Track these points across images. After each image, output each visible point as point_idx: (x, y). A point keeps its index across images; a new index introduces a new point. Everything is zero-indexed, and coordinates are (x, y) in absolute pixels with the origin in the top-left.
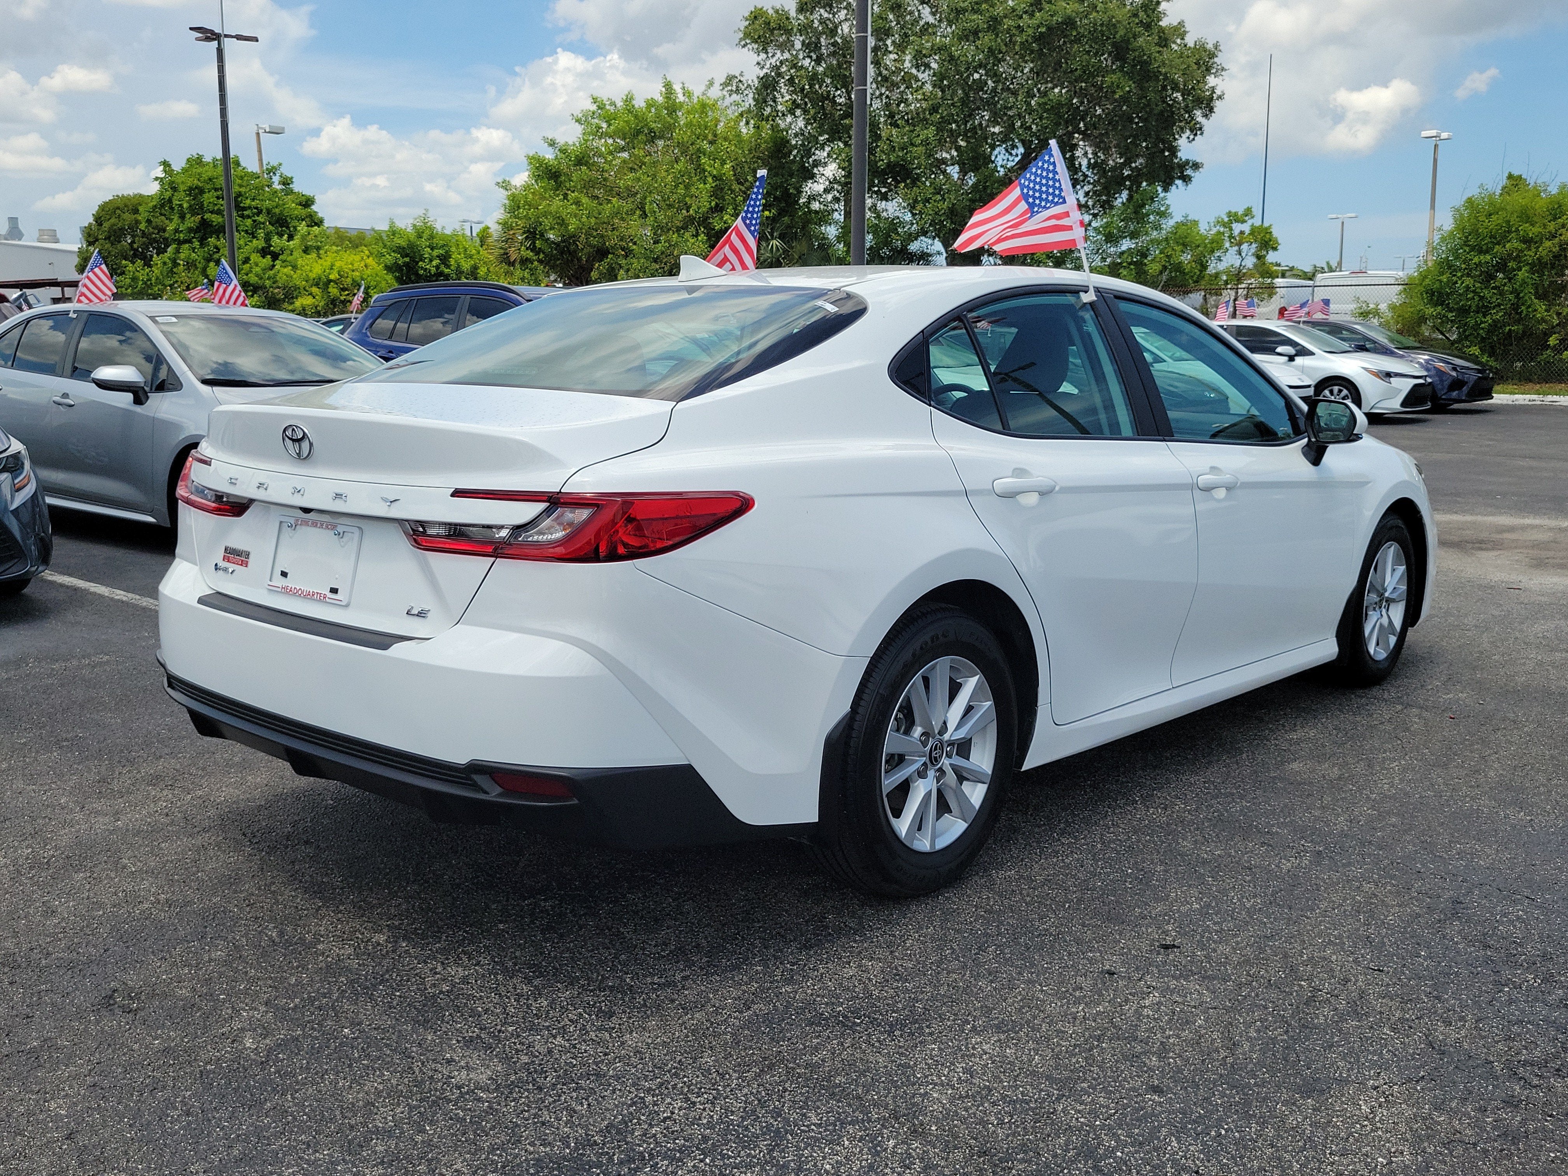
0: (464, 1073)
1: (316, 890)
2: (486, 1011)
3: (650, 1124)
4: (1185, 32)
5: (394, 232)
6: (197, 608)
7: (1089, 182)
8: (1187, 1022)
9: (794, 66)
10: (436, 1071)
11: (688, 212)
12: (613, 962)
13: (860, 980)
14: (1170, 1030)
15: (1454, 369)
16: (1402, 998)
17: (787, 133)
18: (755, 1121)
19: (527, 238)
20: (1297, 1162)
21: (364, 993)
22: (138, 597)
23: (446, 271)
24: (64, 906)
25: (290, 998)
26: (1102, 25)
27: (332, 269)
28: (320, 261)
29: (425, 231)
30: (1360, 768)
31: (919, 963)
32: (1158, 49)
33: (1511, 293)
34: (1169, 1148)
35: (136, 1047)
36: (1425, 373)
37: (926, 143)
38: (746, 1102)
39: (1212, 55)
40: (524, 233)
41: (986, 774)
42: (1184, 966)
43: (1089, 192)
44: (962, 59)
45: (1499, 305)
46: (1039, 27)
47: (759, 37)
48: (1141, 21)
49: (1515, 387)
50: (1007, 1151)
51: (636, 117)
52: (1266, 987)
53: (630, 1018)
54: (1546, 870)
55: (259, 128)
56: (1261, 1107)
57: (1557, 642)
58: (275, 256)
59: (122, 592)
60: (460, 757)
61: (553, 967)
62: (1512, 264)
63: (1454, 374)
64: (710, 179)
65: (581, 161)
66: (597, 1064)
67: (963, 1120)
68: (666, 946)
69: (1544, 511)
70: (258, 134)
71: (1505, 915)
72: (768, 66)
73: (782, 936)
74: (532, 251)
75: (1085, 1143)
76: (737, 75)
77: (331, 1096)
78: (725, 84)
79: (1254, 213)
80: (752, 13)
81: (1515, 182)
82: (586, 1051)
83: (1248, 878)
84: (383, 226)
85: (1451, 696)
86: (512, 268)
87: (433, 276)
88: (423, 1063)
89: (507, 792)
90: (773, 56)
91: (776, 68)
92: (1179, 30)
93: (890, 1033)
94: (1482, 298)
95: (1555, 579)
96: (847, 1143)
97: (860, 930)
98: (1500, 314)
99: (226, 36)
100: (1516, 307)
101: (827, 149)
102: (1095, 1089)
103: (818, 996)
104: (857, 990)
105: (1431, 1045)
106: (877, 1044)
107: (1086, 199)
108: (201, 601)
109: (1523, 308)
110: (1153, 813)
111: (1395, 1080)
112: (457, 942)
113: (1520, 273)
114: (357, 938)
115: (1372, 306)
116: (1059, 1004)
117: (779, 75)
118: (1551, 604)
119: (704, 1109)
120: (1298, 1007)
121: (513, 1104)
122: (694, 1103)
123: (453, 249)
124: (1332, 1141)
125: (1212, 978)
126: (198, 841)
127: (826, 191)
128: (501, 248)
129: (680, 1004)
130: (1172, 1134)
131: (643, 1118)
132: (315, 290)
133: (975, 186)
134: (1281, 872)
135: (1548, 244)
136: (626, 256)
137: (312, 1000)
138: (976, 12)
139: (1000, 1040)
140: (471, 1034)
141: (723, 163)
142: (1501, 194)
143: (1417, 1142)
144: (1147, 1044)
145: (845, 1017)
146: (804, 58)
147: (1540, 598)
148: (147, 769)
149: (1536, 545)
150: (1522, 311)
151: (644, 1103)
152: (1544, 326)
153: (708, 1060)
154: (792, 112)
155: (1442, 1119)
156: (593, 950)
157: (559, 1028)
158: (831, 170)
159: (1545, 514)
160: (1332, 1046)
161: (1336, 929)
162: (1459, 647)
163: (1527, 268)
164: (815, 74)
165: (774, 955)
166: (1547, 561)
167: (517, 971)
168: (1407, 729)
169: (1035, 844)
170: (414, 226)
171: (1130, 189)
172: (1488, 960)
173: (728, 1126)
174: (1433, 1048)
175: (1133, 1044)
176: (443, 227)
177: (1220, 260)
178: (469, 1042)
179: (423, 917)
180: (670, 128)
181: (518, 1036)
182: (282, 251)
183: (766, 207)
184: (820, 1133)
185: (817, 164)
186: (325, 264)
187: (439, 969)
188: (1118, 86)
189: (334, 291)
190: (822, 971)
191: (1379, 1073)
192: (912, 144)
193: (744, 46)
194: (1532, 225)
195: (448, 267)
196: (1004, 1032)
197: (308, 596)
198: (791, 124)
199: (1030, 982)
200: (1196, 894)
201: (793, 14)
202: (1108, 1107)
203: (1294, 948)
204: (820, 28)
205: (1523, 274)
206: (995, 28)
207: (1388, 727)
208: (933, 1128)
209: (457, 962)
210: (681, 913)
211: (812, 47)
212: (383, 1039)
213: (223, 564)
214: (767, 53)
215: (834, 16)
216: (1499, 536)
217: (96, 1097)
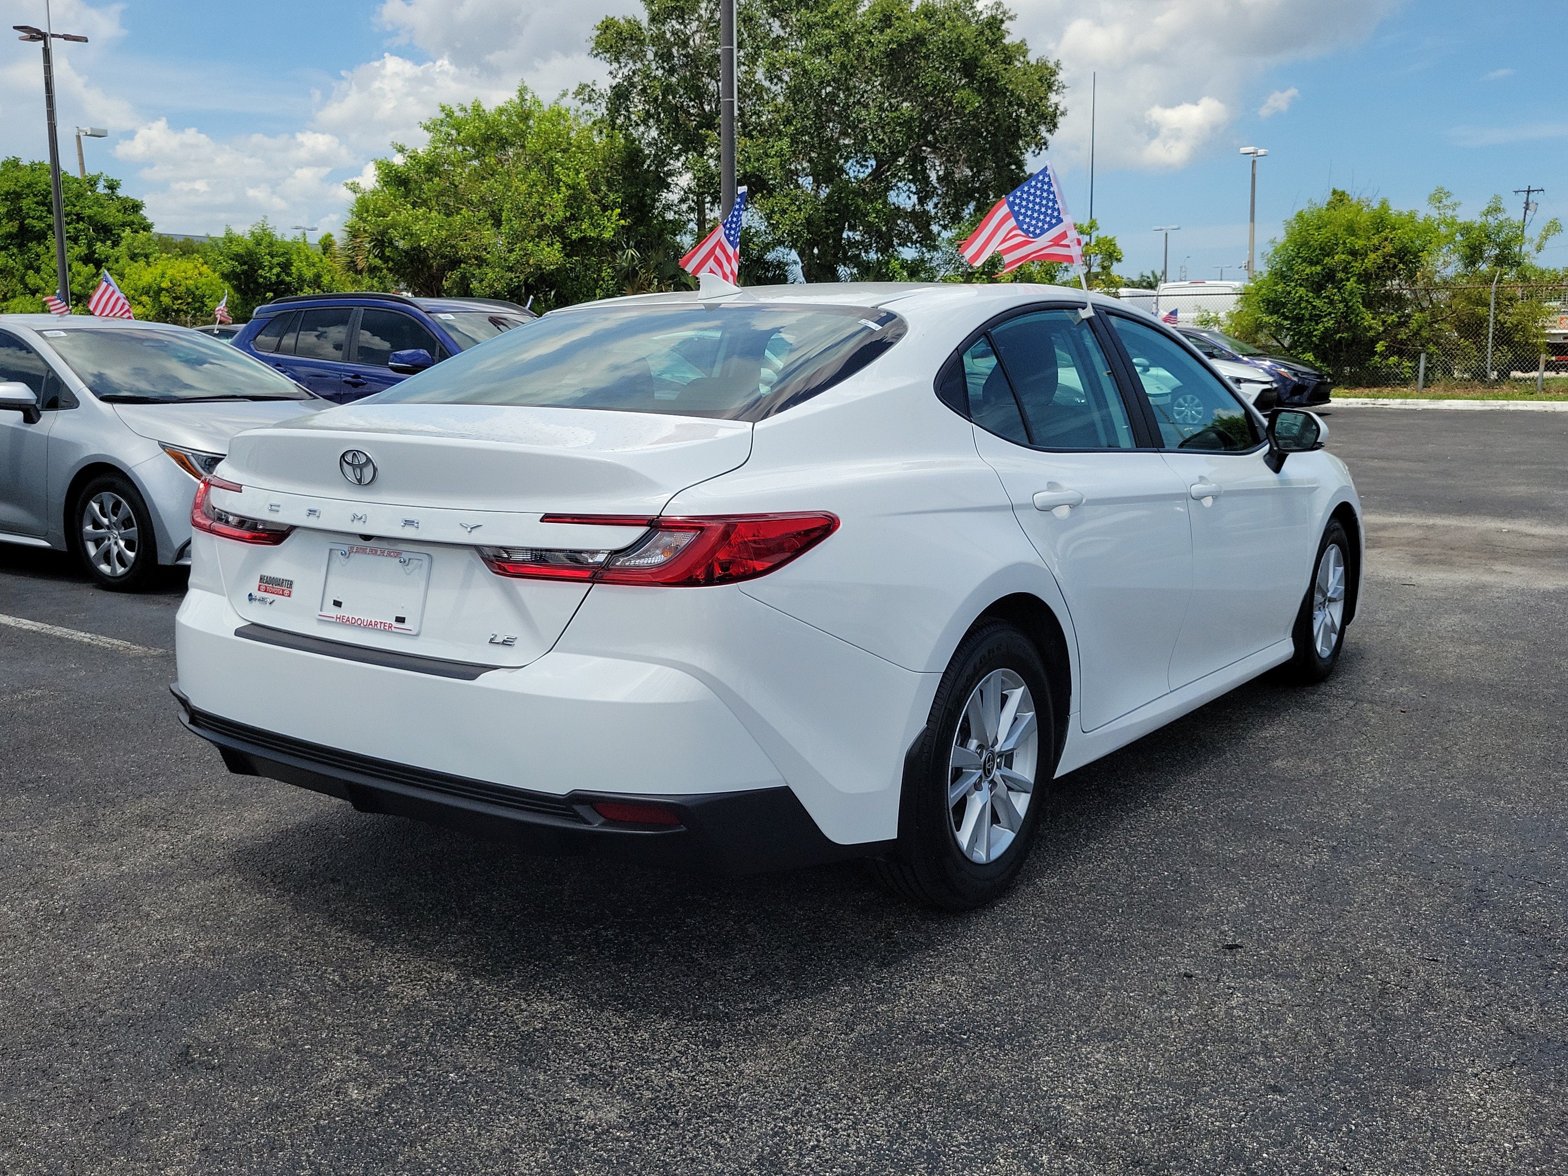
0: (591, 1112)
1: (364, 930)
2: (590, 1047)
3: (801, 1154)
4: (1027, 51)
5: (230, 239)
6: (236, 641)
7: (938, 195)
8: (1278, 1021)
9: (648, 76)
10: (562, 1112)
11: (542, 220)
12: (699, 989)
13: (950, 995)
14: (1266, 1029)
15: (1296, 375)
16: (1465, 986)
17: (640, 142)
18: (903, 1143)
19: (374, 246)
20: (1432, 1152)
21: (456, 1035)
22: (48, 626)
23: (288, 279)
24: (100, 959)
25: (379, 1045)
26: (950, 42)
27: (163, 277)
28: (150, 270)
29: (263, 238)
30: (1339, 763)
31: (1001, 975)
32: (1004, 66)
33: (1340, 302)
34: (1310, 1146)
35: (236, 1104)
36: (1271, 379)
37: (780, 154)
38: (886, 1125)
39: (1053, 73)
40: (372, 241)
41: (1027, 783)
42: (1255, 966)
43: (938, 203)
44: (816, 73)
45: (1330, 314)
46: (889, 43)
47: (611, 47)
48: (987, 39)
49: (1346, 391)
50: (1159, 1159)
51: (487, 123)
52: (1338, 982)
53: (738, 1046)
54: (1544, 855)
55: (79, 131)
56: (1379, 1100)
57: (1467, 635)
58: (98, 264)
59: (29, 622)
60: (560, 788)
61: (640, 998)
62: (1340, 275)
63: (1295, 379)
64: (564, 189)
65: (432, 169)
66: (723, 1095)
67: (1106, 1131)
68: (745, 970)
69: (1408, 510)
70: (78, 137)
71: (1526, 900)
72: (620, 75)
73: (858, 955)
74: (381, 259)
75: (1229, 1147)
76: (590, 84)
77: (463, 1144)
78: (577, 94)
79: (1099, 226)
80: (603, 22)
81: (1339, 198)
82: (707, 1083)
83: (1279, 876)
84: (219, 233)
85: (1393, 690)
86: (360, 277)
87: (274, 284)
88: (545, 1104)
89: (609, 822)
90: (626, 66)
91: (628, 78)
92: (1022, 49)
93: (1001, 1047)
94: (1314, 307)
95: (1441, 575)
96: (1002, 1161)
97: (930, 944)
98: (1332, 322)
99: (53, 36)
100: (1345, 316)
101: (683, 158)
102: (1217, 1092)
103: (916, 1013)
104: (951, 1005)
105: (1509, 1030)
106: (992, 1059)
107: (935, 210)
108: (238, 633)
109: (1352, 316)
110: (1165, 815)
111: (1491, 1066)
112: (531, 977)
113: (1348, 283)
114: (426, 977)
115: (1212, 315)
116: (1151, 1009)
117: (633, 85)
118: (1447, 599)
119: (849, 1135)
120: (1374, 1001)
121: (654, 1141)
122: (836, 1130)
123: (295, 257)
124: (1456, 1130)
125: (1284, 976)
126: (216, 883)
127: (682, 201)
128: (348, 256)
129: (783, 1029)
130: (1307, 1132)
131: (791, 1148)
132: (144, 299)
133: (829, 197)
134: (1307, 868)
135: (1372, 256)
136: (479, 266)
137: (404, 1046)
138: (827, 27)
139: (1108, 1049)
140: (583, 1072)
141: (578, 173)
142: (1328, 209)
143: (1532, 1125)
144: (1249, 1044)
145: (950, 1033)
146: (657, 69)
147: (1436, 593)
148: (132, 810)
149: (1410, 543)
150: (1351, 320)
151: (786, 1132)
152: (1372, 333)
153: (832, 1085)
154: (645, 122)
155: (1547, 1101)
156: (673, 979)
157: (671, 1061)
158: (685, 180)
159: (1409, 512)
160: (1419, 1037)
161: (1378, 922)
162: (1382, 642)
163: (1355, 278)
164: (669, 85)
165: (856, 975)
166: (1426, 558)
167: (605, 1004)
168: (1366, 724)
169: (1065, 850)
170: (253, 233)
171: (978, 200)
172: (1528, 947)
173: (879, 1152)
174: (1512, 1033)
175: (1236, 1045)
176: (283, 234)
177: (1067, 271)
178: (584, 1080)
179: (486, 952)
180: (522, 135)
181: (632, 1072)
182: (107, 259)
183: (622, 216)
184: (972, 1152)
185: (670, 174)
186: (155, 272)
187: (524, 1006)
188: (968, 103)
189: (165, 299)
190: (909, 987)
191: (1473, 1061)
192: (767, 156)
193: (596, 56)
194: (1357, 238)
195: (289, 275)
196: (1109, 1040)
197: (370, 626)
198: (643, 133)
199: (1113, 989)
200: (1237, 893)
201: (645, 23)
202: (1236, 1109)
203: (1348, 942)
204: (672, 39)
205: (1351, 284)
206: (847, 43)
207: (1347, 722)
208: (1080, 1141)
209: (539, 995)
210: (748, 936)
211: (665, 56)
212: (493, 1082)
213: (259, 595)
214: (619, 63)
215: (685, 27)
216: (1375, 535)
217: (214, 1161)
